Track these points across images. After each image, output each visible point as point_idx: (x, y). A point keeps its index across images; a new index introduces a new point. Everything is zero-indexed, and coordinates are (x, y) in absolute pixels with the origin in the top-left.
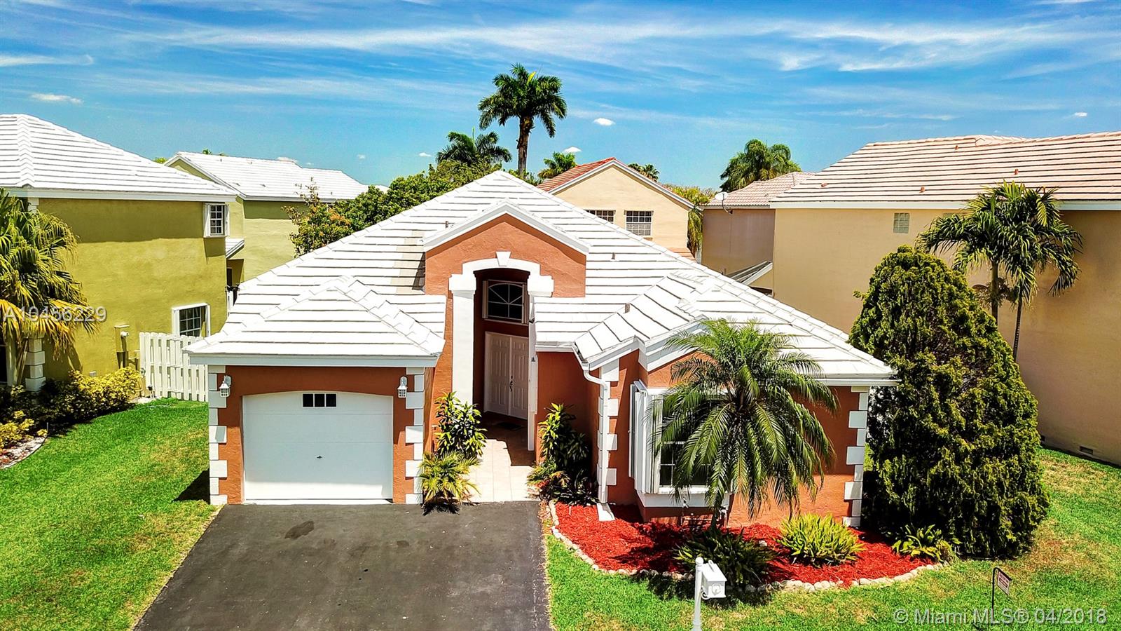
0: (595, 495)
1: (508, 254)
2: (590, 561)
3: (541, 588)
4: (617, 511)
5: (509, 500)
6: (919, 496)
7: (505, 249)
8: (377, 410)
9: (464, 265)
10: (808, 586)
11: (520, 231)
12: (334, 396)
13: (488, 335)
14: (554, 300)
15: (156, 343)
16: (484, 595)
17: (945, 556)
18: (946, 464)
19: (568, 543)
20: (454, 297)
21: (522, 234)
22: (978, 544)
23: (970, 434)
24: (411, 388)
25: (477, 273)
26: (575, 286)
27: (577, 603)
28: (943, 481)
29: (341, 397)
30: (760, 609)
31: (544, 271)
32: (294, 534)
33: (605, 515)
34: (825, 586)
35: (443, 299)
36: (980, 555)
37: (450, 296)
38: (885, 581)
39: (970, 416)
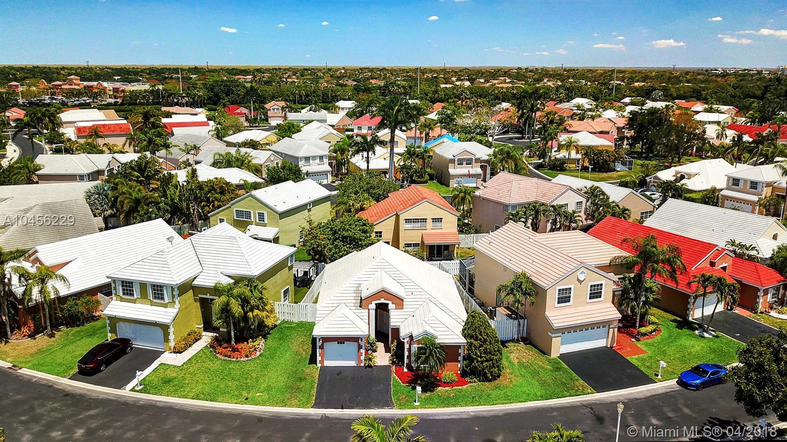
0: (404, 365)
2: (401, 382)
3: (391, 388)
4: (408, 368)
5: (384, 365)
6: (470, 369)
7: (383, 298)
8: (354, 345)
9: (372, 302)
10: (443, 388)
11: (387, 294)
12: (344, 343)
13: (378, 310)
14: (395, 311)
15: (280, 305)
16: (379, 389)
17: (475, 382)
18: (475, 363)
19: (397, 378)
22: (483, 379)
23: (481, 357)
24: (362, 341)
25: (376, 304)
26: (400, 307)
27: (397, 392)
28: (475, 367)
29: (346, 343)
30: (432, 393)
31: (393, 303)
32: (338, 374)
33: (406, 370)
34: (447, 388)
35: (367, 311)
36: (484, 381)
37: (369, 310)
38: (460, 387)
39: (481, 354)
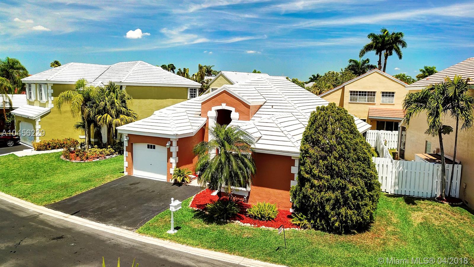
1: (225, 104)
7: (224, 102)
8: (164, 152)
9: (212, 108)
11: (229, 96)
12: (155, 146)
14: (239, 121)
20: (209, 119)
21: (230, 97)
24: (172, 145)
25: (216, 111)
26: (246, 117)
29: (156, 146)
31: (236, 111)
32: (132, 184)
33: (215, 194)
